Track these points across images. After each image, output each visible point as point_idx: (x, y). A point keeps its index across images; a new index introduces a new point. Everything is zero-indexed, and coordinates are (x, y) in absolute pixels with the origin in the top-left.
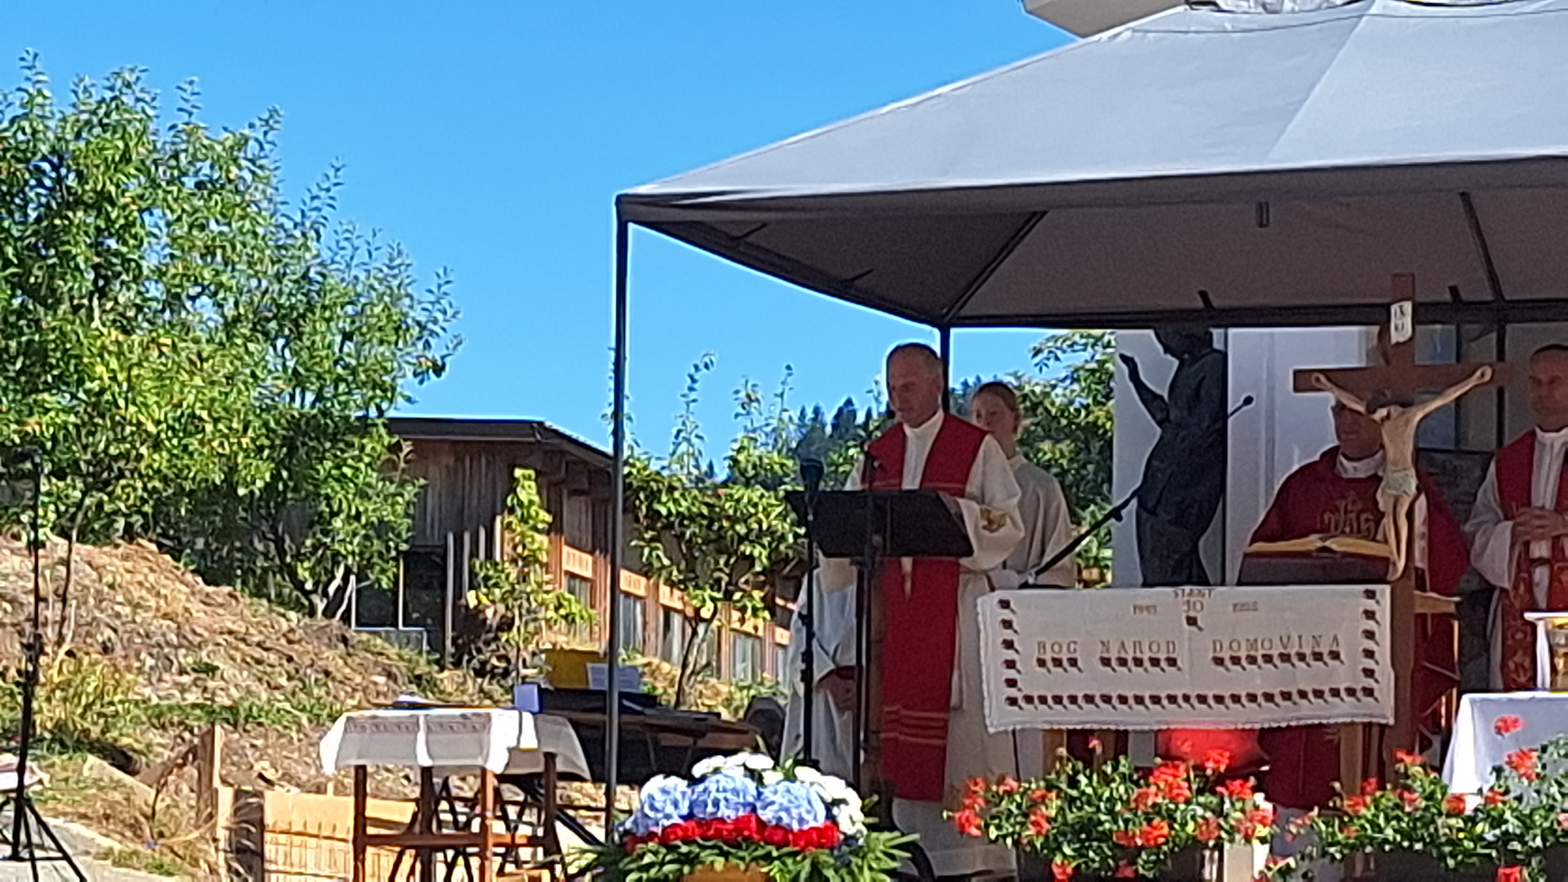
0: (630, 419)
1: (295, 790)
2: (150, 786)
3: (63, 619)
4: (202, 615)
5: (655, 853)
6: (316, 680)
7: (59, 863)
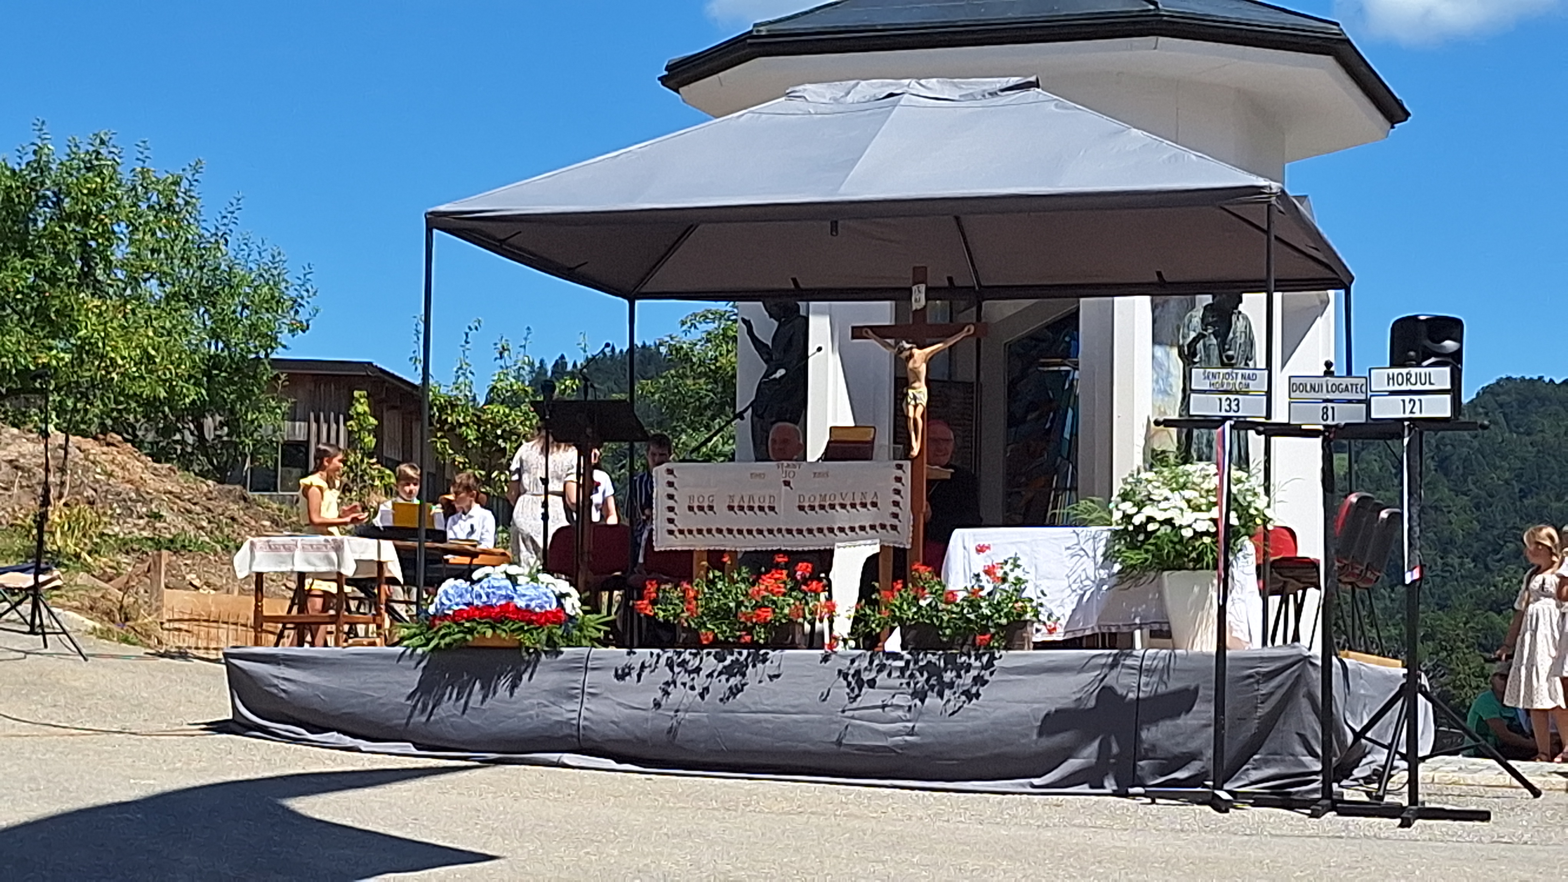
1: (213, 592)
2: (120, 589)
3: (63, 483)
4: (152, 481)
5: (449, 627)
6: (226, 523)
7: (61, 636)
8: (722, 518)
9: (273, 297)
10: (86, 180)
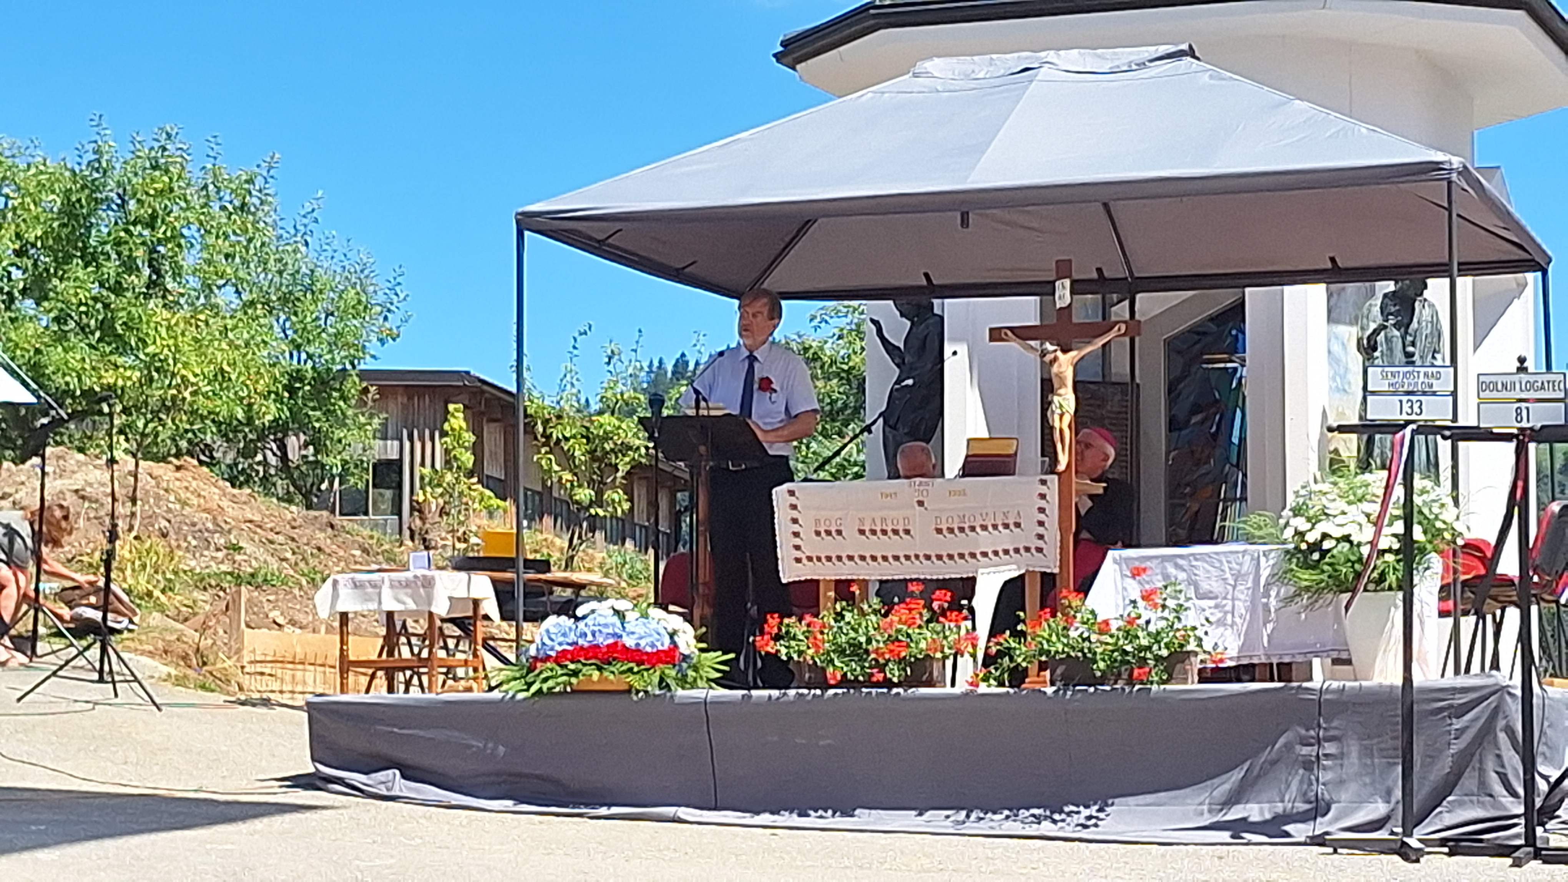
0: (528, 369)
1: (298, 631)
2: (196, 631)
3: (133, 514)
4: (230, 510)
5: (552, 670)
6: (312, 554)
7: (132, 684)
8: (852, 544)
9: (359, 302)
10: (152, 179)
